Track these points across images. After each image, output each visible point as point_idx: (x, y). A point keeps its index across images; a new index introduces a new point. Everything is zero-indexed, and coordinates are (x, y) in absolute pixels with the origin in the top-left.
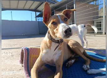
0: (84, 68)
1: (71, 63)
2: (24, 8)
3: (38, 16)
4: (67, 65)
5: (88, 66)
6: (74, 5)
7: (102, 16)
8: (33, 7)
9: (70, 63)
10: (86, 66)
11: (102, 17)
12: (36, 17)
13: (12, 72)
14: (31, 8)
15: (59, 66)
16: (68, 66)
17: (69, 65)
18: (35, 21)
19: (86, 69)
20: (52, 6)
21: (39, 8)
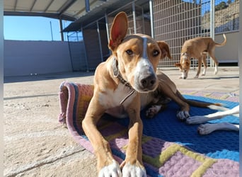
0: (180, 116)
1: (155, 111)
2: (31, 9)
3: (68, 30)
4: (147, 114)
5: (187, 113)
6: (151, 3)
7: (207, 29)
8: (55, 8)
9: (153, 110)
10: (182, 112)
11: (209, 31)
12: (62, 31)
13: (40, 133)
14: (49, 9)
15: (135, 112)
16: (149, 115)
17: (152, 113)
18: (61, 40)
19: (184, 117)
20: (101, 6)
21: (68, 10)
